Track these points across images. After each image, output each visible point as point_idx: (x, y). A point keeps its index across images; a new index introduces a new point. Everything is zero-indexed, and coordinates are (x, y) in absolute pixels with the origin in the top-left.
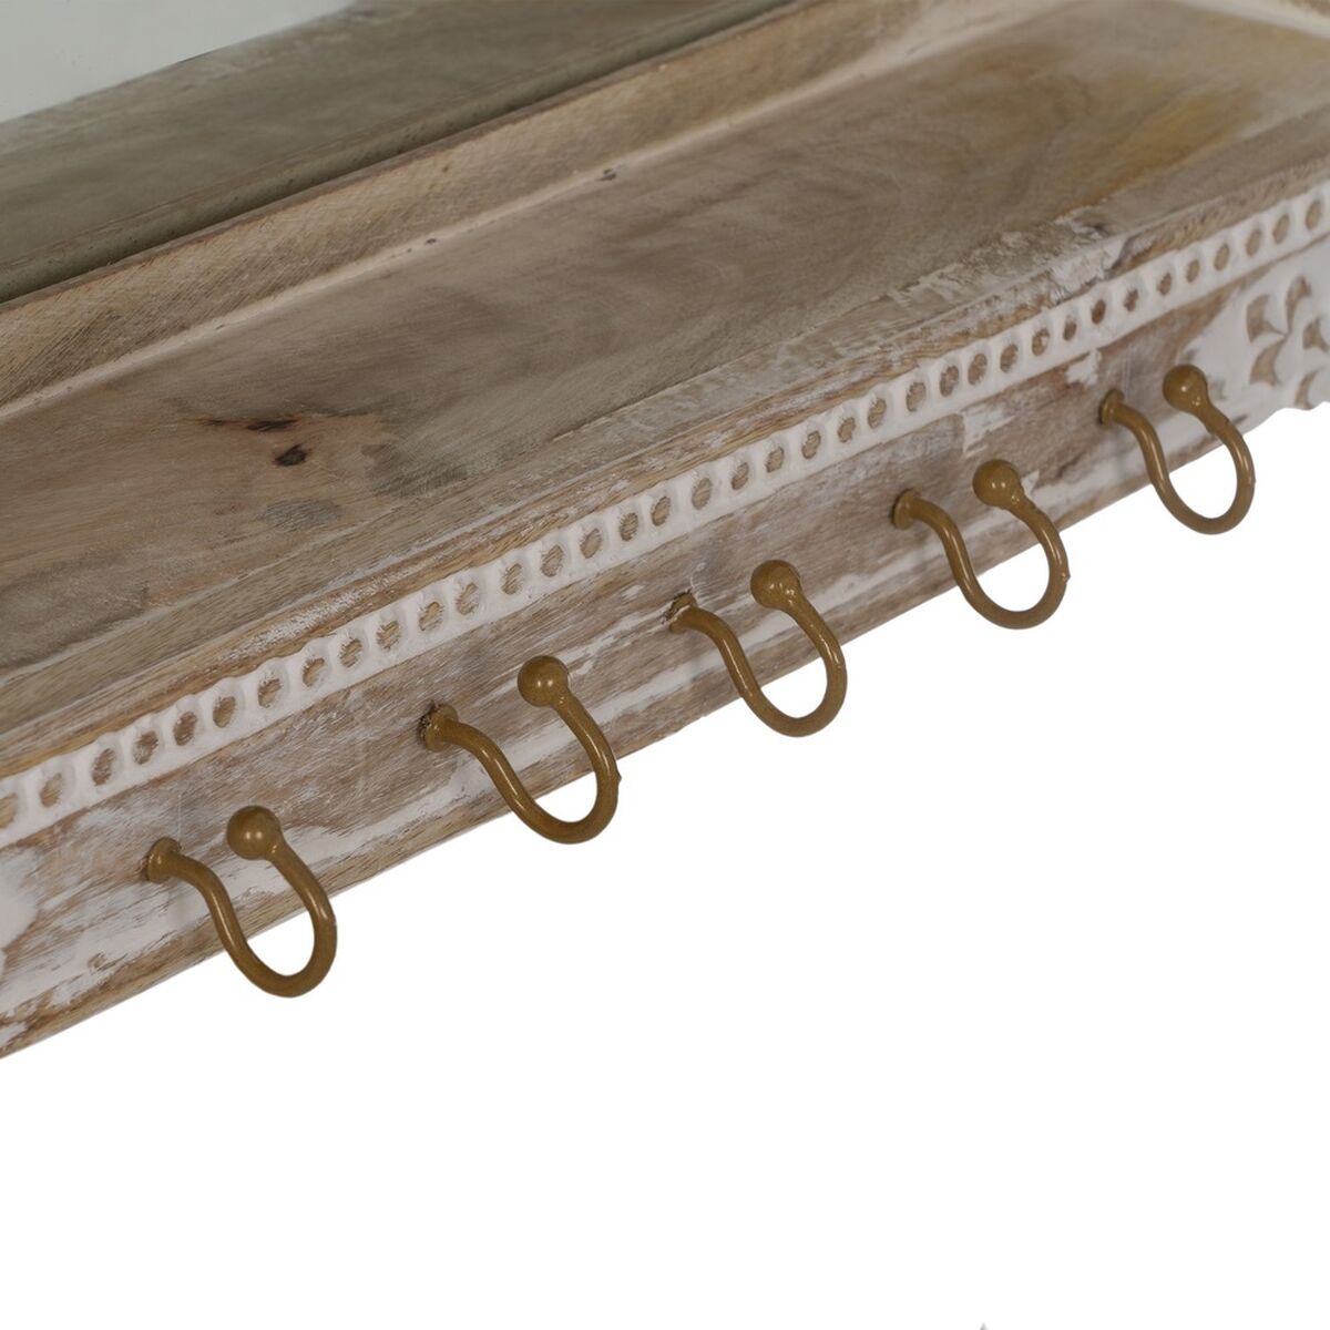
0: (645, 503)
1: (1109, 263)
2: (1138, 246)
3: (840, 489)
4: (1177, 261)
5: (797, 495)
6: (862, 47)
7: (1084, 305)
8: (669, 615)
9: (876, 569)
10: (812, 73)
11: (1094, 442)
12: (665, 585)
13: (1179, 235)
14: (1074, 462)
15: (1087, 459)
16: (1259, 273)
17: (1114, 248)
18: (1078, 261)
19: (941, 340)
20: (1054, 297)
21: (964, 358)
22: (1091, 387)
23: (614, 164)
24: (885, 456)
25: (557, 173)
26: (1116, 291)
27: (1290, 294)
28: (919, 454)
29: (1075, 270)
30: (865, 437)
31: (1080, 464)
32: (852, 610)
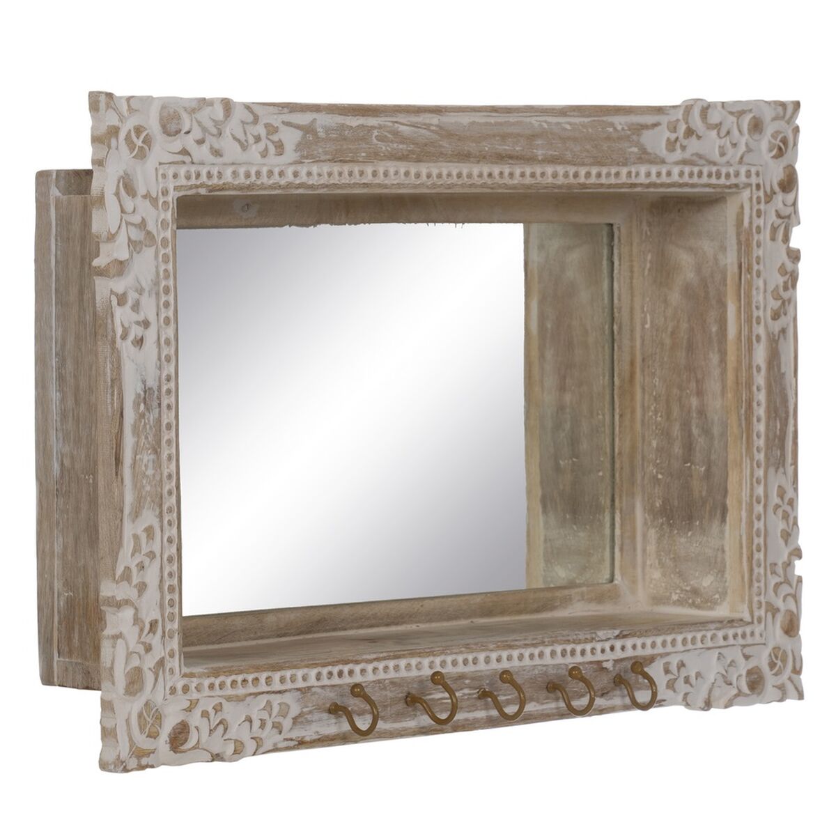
0: (470, 657)
1: (615, 635)
2: (625, 633)
3: (530, 674)
4: (639, 642)
5: (517, 670)
6: (553, 608)
7: (607, 646)
8: (478, 692)
9: (543, 704)
10: (537, 611)
11: (613, 689)
12: (477, 683)
13: (638, 633)
14: (607, 693)
15: (611, 694)
16: (667, 654)
17: (617, 632)
18: (605, 632)
19: (561, 640)
20: (597, 639)
21: (569, 648)
22: (611, 671)
23: (474, 620)
24: (544, 668)
25: (456, 618)
26: (618, 644)
27: (678, 664)
28: (555, 672)
29: (604, 634)
30: (537, 661)
31: (609, 695)
32: (536, 713)
